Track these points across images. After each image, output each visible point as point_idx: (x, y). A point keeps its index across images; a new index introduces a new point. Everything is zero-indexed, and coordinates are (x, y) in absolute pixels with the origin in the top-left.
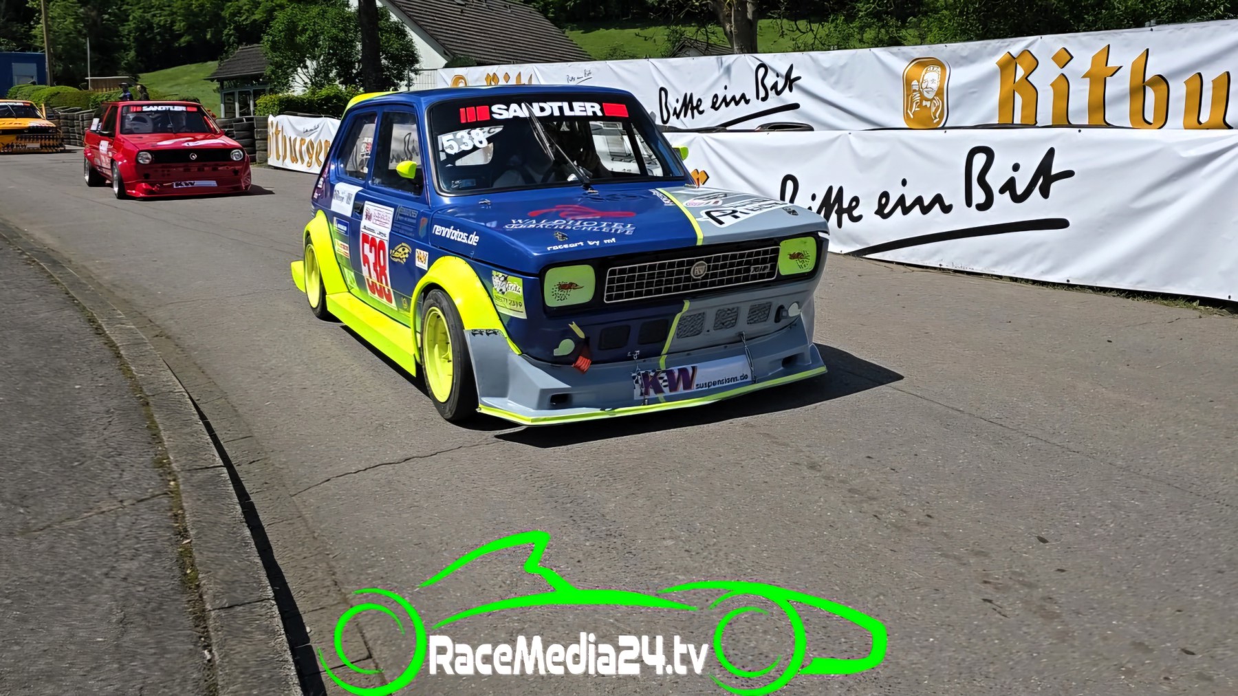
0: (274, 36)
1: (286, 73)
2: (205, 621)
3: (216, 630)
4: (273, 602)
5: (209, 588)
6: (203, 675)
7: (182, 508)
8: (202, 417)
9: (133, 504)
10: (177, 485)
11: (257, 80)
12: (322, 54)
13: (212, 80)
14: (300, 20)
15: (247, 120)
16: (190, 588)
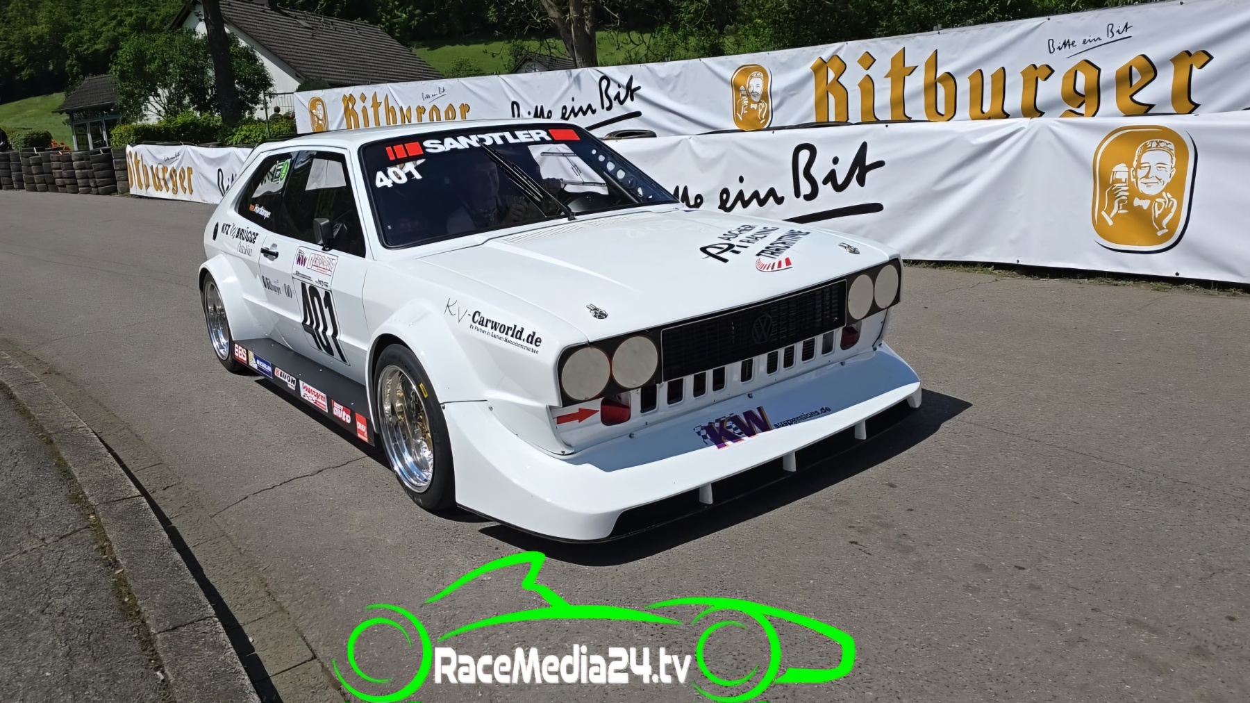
0: (123, 65)
1: (138, 102)
2: (152, 644)
3: (165, 651)
4: (216, 619)
5: (151, 614)
6: (160, 694)
7: (107, 540)
8: (110, 450)
9: (57, 541)
10: (98, 518)
11: (109, 111)
12: (173, 82)
13: (61, 113)
14: (148, 49)
15: (104, 151)
16: (131, 615)
